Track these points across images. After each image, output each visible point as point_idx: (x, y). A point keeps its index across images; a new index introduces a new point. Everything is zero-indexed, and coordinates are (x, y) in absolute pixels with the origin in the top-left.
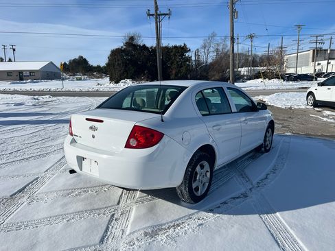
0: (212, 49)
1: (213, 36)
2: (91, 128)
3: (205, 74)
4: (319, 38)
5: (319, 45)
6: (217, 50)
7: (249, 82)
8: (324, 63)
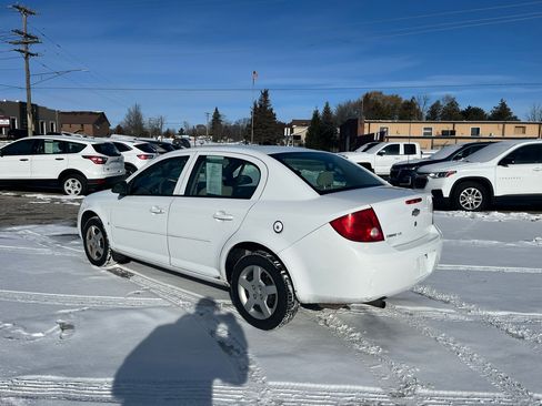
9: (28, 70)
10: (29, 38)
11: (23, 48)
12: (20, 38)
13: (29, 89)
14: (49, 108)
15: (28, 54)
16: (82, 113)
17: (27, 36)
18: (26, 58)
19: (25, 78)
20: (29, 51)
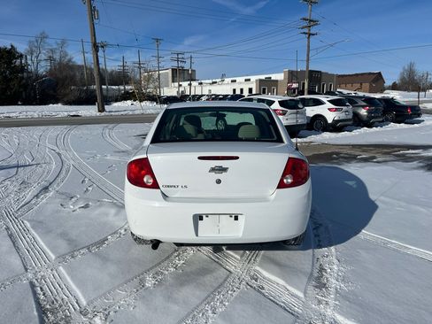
0: (43, 57)
1: (43, 37)
2: (213, 170)
3: (51, 92)
4: (180, 56)
5: (180, 64)
6: (51, 59)
7: (116, 104)
8: (185, 84)
9: (309, 47)
10: (312, 22)
11: (306, 30)
12: (305, 24)
13: (308, 60)
14: (330, 73)
15: (310, 35)
16: (362, 74)
17: (311, 21)
18: (309, 38)
19: (306, 53)
20: (311, 32)
